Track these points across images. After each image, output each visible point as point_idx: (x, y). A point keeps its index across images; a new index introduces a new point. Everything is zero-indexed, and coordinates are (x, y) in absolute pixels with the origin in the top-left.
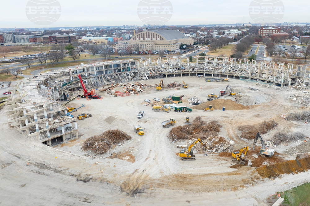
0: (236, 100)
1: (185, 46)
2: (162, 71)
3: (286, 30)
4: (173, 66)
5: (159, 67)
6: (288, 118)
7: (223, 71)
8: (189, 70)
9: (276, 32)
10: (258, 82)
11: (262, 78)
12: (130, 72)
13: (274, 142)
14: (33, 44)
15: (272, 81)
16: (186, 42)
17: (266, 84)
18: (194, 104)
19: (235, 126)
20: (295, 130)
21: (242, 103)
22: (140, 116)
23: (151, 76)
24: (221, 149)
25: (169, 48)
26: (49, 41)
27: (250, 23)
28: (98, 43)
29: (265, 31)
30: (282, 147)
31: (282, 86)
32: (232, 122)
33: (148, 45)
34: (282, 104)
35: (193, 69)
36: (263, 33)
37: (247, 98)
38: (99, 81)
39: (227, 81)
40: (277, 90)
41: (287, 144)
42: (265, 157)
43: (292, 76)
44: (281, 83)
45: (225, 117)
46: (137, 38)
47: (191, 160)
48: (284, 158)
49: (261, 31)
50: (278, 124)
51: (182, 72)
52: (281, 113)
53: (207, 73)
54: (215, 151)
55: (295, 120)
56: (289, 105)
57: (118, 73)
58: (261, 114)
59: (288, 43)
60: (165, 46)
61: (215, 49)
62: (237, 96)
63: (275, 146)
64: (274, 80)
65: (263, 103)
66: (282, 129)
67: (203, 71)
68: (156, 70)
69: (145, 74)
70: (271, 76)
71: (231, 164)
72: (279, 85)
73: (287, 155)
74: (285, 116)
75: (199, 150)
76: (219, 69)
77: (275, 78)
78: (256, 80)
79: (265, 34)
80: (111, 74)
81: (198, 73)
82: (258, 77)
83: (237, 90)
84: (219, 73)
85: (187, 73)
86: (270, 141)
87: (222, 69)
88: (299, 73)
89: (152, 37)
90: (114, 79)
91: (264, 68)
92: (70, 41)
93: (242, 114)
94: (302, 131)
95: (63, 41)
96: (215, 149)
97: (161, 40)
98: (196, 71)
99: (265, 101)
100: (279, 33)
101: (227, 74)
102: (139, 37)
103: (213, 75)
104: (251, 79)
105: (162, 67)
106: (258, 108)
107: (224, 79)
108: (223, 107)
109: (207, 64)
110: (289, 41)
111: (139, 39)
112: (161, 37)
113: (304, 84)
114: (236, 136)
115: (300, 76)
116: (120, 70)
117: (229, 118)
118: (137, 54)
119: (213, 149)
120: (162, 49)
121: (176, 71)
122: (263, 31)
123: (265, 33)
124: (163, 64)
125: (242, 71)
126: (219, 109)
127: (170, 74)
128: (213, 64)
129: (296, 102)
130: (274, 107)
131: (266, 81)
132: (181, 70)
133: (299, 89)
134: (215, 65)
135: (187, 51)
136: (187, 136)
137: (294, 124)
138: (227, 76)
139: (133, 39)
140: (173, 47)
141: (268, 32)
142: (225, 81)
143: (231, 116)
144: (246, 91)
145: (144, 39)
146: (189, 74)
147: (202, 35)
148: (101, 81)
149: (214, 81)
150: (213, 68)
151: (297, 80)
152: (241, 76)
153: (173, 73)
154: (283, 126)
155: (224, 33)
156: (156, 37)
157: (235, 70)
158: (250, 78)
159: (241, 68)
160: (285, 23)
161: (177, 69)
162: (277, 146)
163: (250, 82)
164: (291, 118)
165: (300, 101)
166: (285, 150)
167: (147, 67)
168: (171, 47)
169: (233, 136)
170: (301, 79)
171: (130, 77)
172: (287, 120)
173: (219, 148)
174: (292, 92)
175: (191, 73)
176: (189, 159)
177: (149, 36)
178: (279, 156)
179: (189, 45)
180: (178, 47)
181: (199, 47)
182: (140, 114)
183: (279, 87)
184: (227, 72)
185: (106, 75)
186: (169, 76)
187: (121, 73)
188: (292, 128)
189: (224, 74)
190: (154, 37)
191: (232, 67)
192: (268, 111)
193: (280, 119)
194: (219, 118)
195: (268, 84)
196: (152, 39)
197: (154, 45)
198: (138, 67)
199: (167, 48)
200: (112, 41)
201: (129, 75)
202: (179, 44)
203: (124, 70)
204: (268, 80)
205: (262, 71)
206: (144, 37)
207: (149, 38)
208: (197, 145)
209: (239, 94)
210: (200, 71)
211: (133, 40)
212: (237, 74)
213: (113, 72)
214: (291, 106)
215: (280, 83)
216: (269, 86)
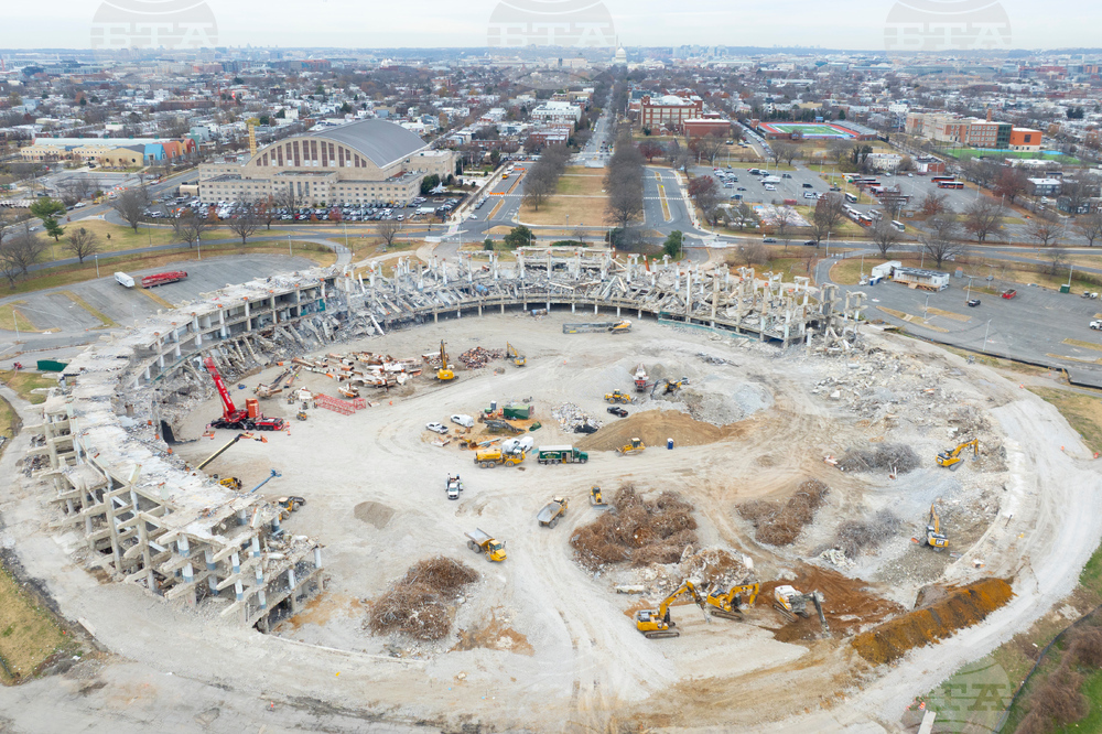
1: (441, 187)
2: (421, 304)
4: (450, 281)
5: (406, 289)
6: (846, 465)
7: (605, 294)
8: (502, 294)
9: (690, 114)
10: (716, 333)
11: (725, 318)
12: (324, 316)
13: (846, 552)
15: (756, 329)
17: (739, 339)
18: (578, 429)
20: (873, 504)
21: (707, 417)
22: (456, 493)
23: (390, 322)
25: (388, 195)
28: (107, 164)
29: (659, 110)
31: (785, 345)
33: (315, 186)
35: (513, 291)
36: (651, 119)
39: (625, 330)
40: (776, 361)
43: (809, 316)
44: (782, 335)
45: (684, 471)
46: (273, 157)
48: (882, 594)
49: (644, 111)
51: (480, 302)
53: (558, 301)
57: (291, 320)
60: (376, 189)
64: (762, 327)
67: (545, 295)
68: (401, 301)
69: (372, 317)
70: (751, 312)
72: (778, 342)
73: (886, 586)
76: (592, 287)
77: (763, 323)
78: (708, 324)
79: (658, 122)
80: (268, 328)
81: (530, 301)
82: (713, 317)
84: (593, 302)
85: (495, 303)
86: (837, 549)
87: (601, 287)
88: (827, 307)
89: (324, 157)
90: (278, 343)
97: (357, 165)
98: (523, 297)
100: (701, 120)
101: (619, 306)
102: (280, 157)
103: (573, 307)
104: (693, 320)
105: (416, 290)
107: (616, 325)
108: (670, 440)
110: (735, 148)
111: (281, 163)
112: (357, 157)
113: (845, 341)
114: (743, 538)
116: (293, 313)
117: (698, 476)
120: (365, 198)
121: (463, 300)
122: (652, 111)
123: (658, 116)
124: (422, 280)
125: (661, 296)
127: (447, 309)
128: (569, 270)
129: (842, 403)
131: (737, 330)
132: (477, 295)
133: (834, 354)
134: (575, 272)
138: (619, 311)
139: (259, 160)
141: (668, 116)
142: (619, 330)
145: (297, 163)
146: (503, 307)
148: (244, 355)
149: (586, 332)
150: (572, 284)
151: (828, 330)
152: (661, 313)
153: (455, 308)
155: (524, 110)
156: (341, 157)
157: (639, 291)
158: (688, 319)
159: (658, 284)
161: (462, 290)
163: (689, 329)
164: (853, 466)
165: (851, 401)
167: (373, 291)
168: (397, 192)
169: (736, 538)
171: (327, 332)
172: (842, 469)
174: (819, 368)
175: (507, 302)
177: (316, 151)
178: (870, 589)
183: (777, 350)
184: (615, 298)
185: (255, 334)
186: (442, 316)
187: (296, 319)
188: (864, 496)
189: (610, 304)
190: (332, 158)
191: (628, 283)
195: (744, 340)
196: (325, 164)
197: (338, 186)
198: (348, 297)
199: (381, 195)
200: (158, 156)
201: (325, 324)
202: (418, 177)
204: (744, 326)
206: (297, 157)
207: (315, 158)
210: (534, 295)
211: (259, 164)
212: (650, 304)
213: (275, 321)
215: (779, 337)
216: (748, 345)
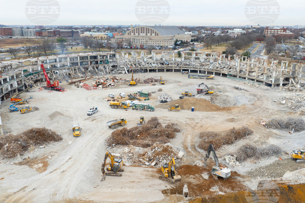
0: (212, 99)
1: (180, 42)
2: (144, 66)
3: (294, 31)
4: (156, 60)
5: (141, 61)
6: (268, 126)
7: (210, 68)
8: (174, 66)
9: (281, 32)
10: (247, 81)
11: (252, 76)
12: (108, 65)
13: (237, 158)
14: (38, 37)
15: (262, 80)
16: (182, 39)
17: (255, 83)
18: (162, 102)
19: (198, 131)
20: (273, 142)
21: (218, 103)
22: (90, 113)
23: (130, 70)
24: (162, 163)
25: (163, 44)
26: (53, 35)
27: (259, 25)
28: (98, 38)
29: (270, 30)
30: (246, 165)
31: (273, 86)
32: (196, 126)
33: (141, 40)
34: (267, 107)
35: (178, 65)
36: (267, 33)
37: (225, 98)
38: (72, 73)
39: (212, 79)
40: (267, 91)
41: (255, 161)
42: (217, 179)
43: (285, 75)
44: (272, 82)
45: (190, 119)
46: (132, 32)
47: (116, 176)
48: (244, 182)
49: (265, 30)
50: (252, 132)
51: (165, 67)
52: (262, 118)
53: (193, 69)
54: (155, 165)
55: (277, 128)
56: (276, 109)
57: (95, 65)
58: (236, 118)
59: (293, 43)
60: (159, 42)
61: (211, 46)
62: (214, 95)
63: (238, 163)
64: (265, 79)
65: (244, 105)
66: (256, 139)
67: (188, 67)
68: (137, 65)
69: (125, 68)
70: (262, 74)
71: (166, 187)
72: (270, 85)
73: (249, 178)
74: (266, 121)
75: (134, 162)
76: (206, 65)
77: (265, 77)
78: (245, 78)
79: (269, 34)
80: (86, 66)
81: (183, 69)
82: (247, 76)
83: (218, 88)
84: (205, 70)
85: (170, 68)
86: (232, 156)
87: (210, 65)
88: (294, 73)
89: (146, 32)
90: (90, 71)
91: (255, 66)
92: (72, 36)
93: (213, 117)
94: (282, 144)
95: (66, 35)
96: (155, 161)
97: (156, 35)
98: (181, 67)
99: (247, 102)
100: (284, 33)
101: (214, 72)
102: (134, 32)
103: (198, 71)
104: (240, 77)
105: (144, 61)
106: (235, 111)
107: (208, 76)
108: (192, 107)
109: (194, 59)
110: (295, 41)
111: (134, 34)
112: (156, 32)
113: (298, 85)
114: (192, 145)
115: (295, 76)
116: (97, 63)
117: (195, 121)
118: (129, 49)
119: (152, 162)
120: (156, 45)
121: (159, 66)
122: (268, 31)
123: (270, 32)
124: (146, 58)
125: (230, 68)
126: (188, 109)
127: (152, 68)
128: (201, 59)
129: (285, 106)
130: (255, 111)
131: (255, 80)
132: (165, 65)
133: (292, 90)
134: (202, 60)
135: (181, 48)
136: (129, 141)
137: (274, 133)
138: (214, 73)
139: (129, 33)
140: (167, 43)
141: (273, 32)
142: (209, 78)
143: (199, 118)
144: (229, 90)
145: (139, 34)
146: (173, 70)
147: (205, 33)
148: (75, 73)
149: (197, 78)
150: (200, 64)
151: (291, 80)
152: (228, 74)
153: (156, 68)
154: (258, 135)
155: (227, 32)
156: (151, 32)
157: (223, 67)
158: (238, 76)
159: (230, 65)
160: (295, 26)
161: (161, 63)
162: (240, 163)
163: (238, 80)
164: (272, 126)
166: (249, 169)
167: (128, 60)
168: (165, 43)
169: (189, 145)
170: (296, 79)
171: (107, 71)
172: (266, 127)
173: (160, 160)
174: (283, 94)
175: (175, 68)
176: (113, 174)
177: (144, 31)
178: (239, 178)
179: (185, 41)
180: (173, 43)
181: (195, 44)
182: (92, 110)
183: (269, 88)
184: (214, 69)
185: (81, 67)
186: (150, 71)
187: (98, 65)
188: (270, 138)
189: (211, 71)
190: (149, 33)
191: (220, 64)
192: (246, 115)
193: (258, 125)
194: (182, 121)
195: (256, 84)
196: (147, 35)
197: (148, 40)
198: (118, 60)
199: (160, 44)
200: (111, 36)
201: (107, 68)
202: (175, 39)
203: (102, 62)
204: (258, 79)
205: (252, 69)
206: (139, 32)
207: (144, 33)
208: (134, 155)
209: (217, 93)
210: (185, 66)
211: (128, 35)
212: (225, 71)
213: (89, 64)
214: (277, 110)
215: (270, 83)
216: (257, 86)
